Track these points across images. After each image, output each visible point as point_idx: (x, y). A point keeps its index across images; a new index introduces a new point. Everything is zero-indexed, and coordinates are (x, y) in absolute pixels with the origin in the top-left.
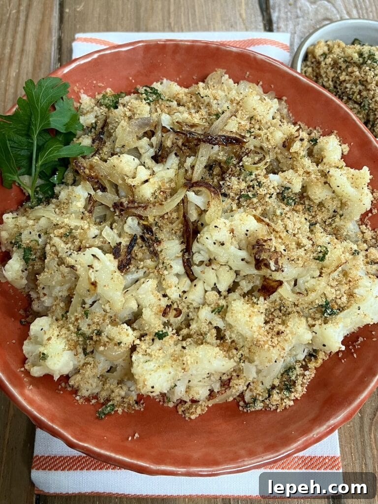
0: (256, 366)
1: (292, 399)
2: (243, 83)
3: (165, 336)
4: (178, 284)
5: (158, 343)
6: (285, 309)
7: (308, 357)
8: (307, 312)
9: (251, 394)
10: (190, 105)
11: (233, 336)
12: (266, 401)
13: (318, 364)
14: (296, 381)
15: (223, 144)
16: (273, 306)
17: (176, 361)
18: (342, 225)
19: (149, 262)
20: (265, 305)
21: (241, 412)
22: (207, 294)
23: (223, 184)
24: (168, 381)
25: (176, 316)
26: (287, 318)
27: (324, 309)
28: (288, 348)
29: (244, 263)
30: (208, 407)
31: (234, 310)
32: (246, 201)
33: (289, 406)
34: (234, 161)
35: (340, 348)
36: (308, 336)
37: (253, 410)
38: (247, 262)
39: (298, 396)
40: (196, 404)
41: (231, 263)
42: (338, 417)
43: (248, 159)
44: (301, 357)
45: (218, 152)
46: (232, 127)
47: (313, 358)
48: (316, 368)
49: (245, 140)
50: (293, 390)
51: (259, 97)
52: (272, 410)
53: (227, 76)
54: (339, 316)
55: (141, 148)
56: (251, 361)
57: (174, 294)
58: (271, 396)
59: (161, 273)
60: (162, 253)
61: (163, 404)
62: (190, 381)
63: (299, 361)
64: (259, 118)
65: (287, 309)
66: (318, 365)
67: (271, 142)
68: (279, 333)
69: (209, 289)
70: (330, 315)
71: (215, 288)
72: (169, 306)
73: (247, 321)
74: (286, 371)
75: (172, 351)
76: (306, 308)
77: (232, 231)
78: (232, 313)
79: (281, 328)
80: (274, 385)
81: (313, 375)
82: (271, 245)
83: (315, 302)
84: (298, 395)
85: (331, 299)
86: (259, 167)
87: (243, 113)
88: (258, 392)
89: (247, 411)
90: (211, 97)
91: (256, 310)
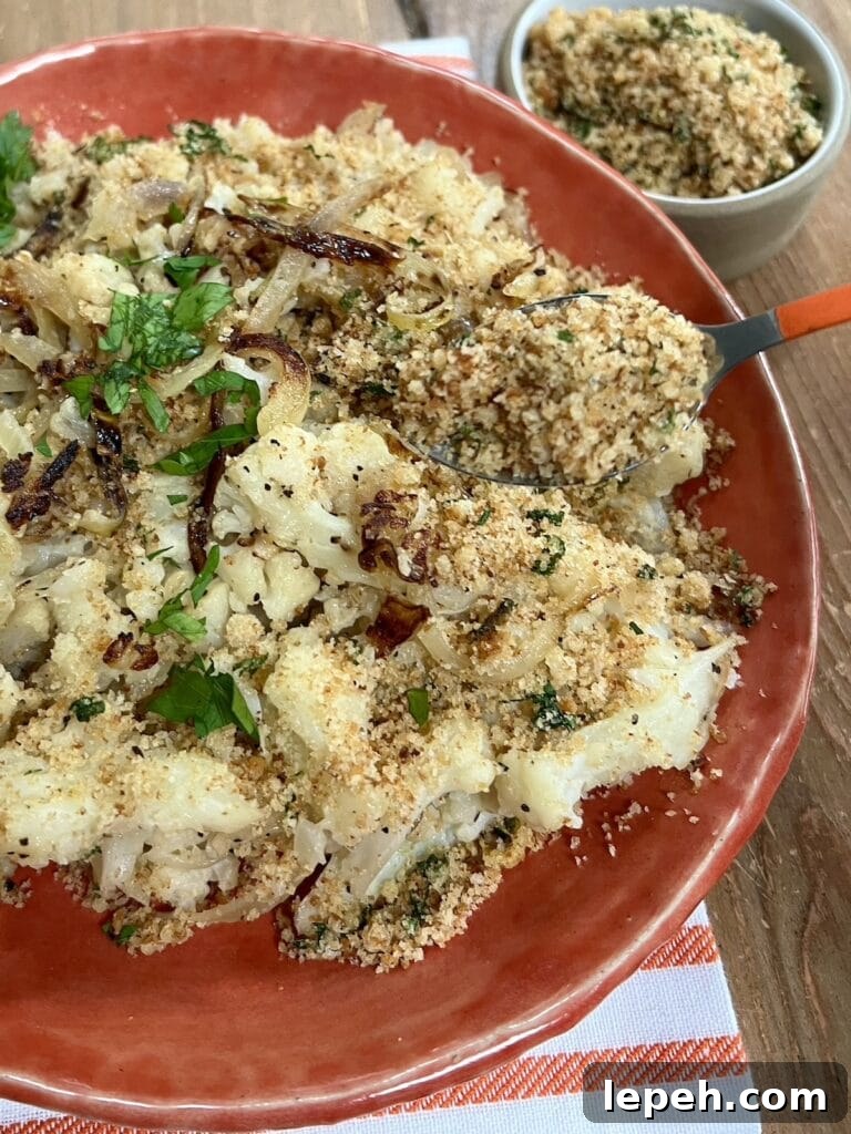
0: (328, 833)
1: (423, 944)
2: (424, 144)
3: (95, 713)
4: (163, 583)
5: (76, 730)
6: (435, 693)
7: (489, 838)
8: (493, 709)
9: (312, 911)
10: (289, 175)
11: (280, 740)
12: (350, 937)
13: (510, 860)
14: (443, 897)
15: (338, 258)
16: (405, 679)
17: (106, 781)
18: (625, 507)
19: (96, 517)
20: (377, 668)
21: (281, 959)
22: (231, 619)
23: (326, 353)
24: (75, 834)
25: (137, 667)
26: (438, 718)
27: (537, 708)
28: (424, 795)
29: (336, 548)
30: (194, 928)
31: (288, 669)
32: (377, 402)
33: (412, 962)
34: (363, 303)
35: (567, 820)
36: (483, 773)
37: (312, 956)
38: (346, 549)
39: (441, 937)
40: (166, 915)
41: (303, 545)
42: (532, 1015)
43: (400, 300)
44: (469, 832)
45: (326, 278)
46: (374, 224)
47: (500, 840)
48: (504, 871)
49: (395, 255)
50: (429, 919)
51: (454, 173)
52: (362, 965)
53: (388, 123)
54: (577, 733)
55: (146, 248)
56: (314, 816)
57: (145, 606)
58: (366, 928)
59: (126, 551)
60: (139, 501)
61: (80, 901)
62: (147, 848)
63: (464, 845)
64: (447, 220)
65: (440, 695)
66: (511, 862)
67: (464, 271)
68: (406, 754)
69: (241, 607)
70: (554, 727)
71: (257, 609)
72: (125, 638)
73: (318, 704)
74: (418, 864)
75: (104, 756)
76: (493, 698)
77: (321, 464)
78: (281, 674)
79: (415, 740)
80: (384, 899)
81: (493, 888)
82: (412, 508)
83: (517, 686)
84: (441, 934)
85: (563, 683)
86: (425, 321)
87: (410, 204)
88: (332, 909)
89: (298, 956)
90: (340, 158)
91: (346, 677)
